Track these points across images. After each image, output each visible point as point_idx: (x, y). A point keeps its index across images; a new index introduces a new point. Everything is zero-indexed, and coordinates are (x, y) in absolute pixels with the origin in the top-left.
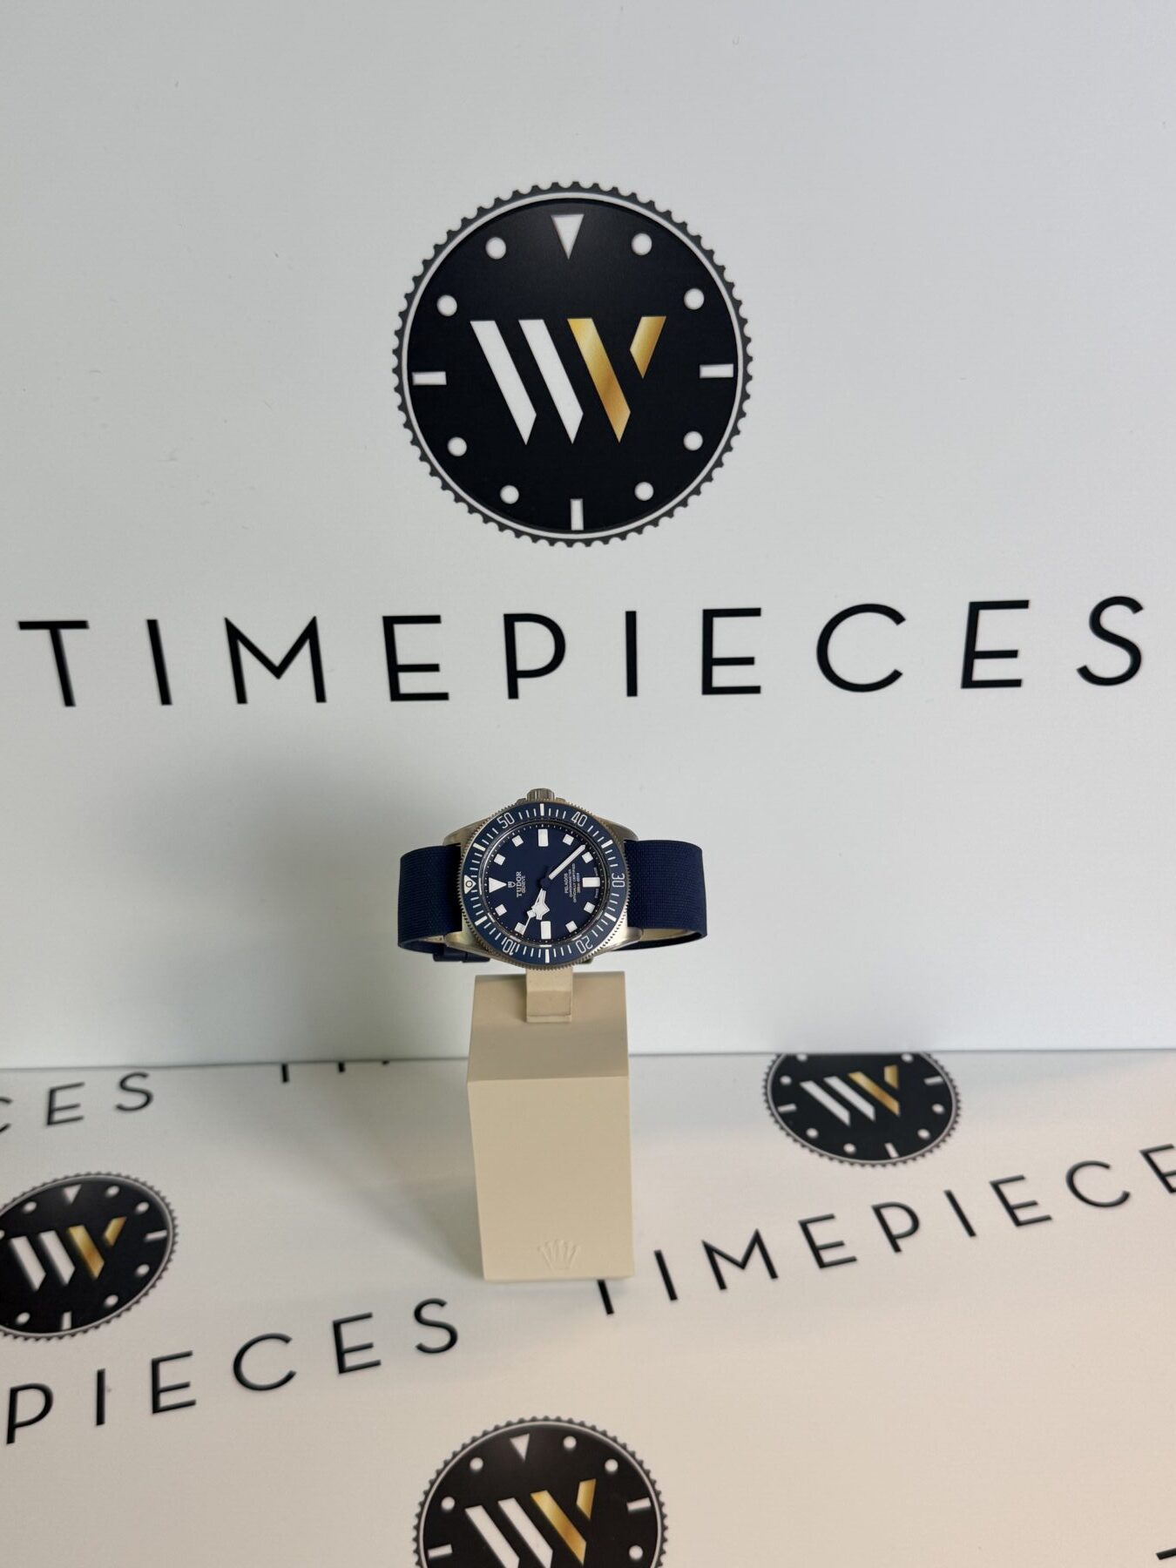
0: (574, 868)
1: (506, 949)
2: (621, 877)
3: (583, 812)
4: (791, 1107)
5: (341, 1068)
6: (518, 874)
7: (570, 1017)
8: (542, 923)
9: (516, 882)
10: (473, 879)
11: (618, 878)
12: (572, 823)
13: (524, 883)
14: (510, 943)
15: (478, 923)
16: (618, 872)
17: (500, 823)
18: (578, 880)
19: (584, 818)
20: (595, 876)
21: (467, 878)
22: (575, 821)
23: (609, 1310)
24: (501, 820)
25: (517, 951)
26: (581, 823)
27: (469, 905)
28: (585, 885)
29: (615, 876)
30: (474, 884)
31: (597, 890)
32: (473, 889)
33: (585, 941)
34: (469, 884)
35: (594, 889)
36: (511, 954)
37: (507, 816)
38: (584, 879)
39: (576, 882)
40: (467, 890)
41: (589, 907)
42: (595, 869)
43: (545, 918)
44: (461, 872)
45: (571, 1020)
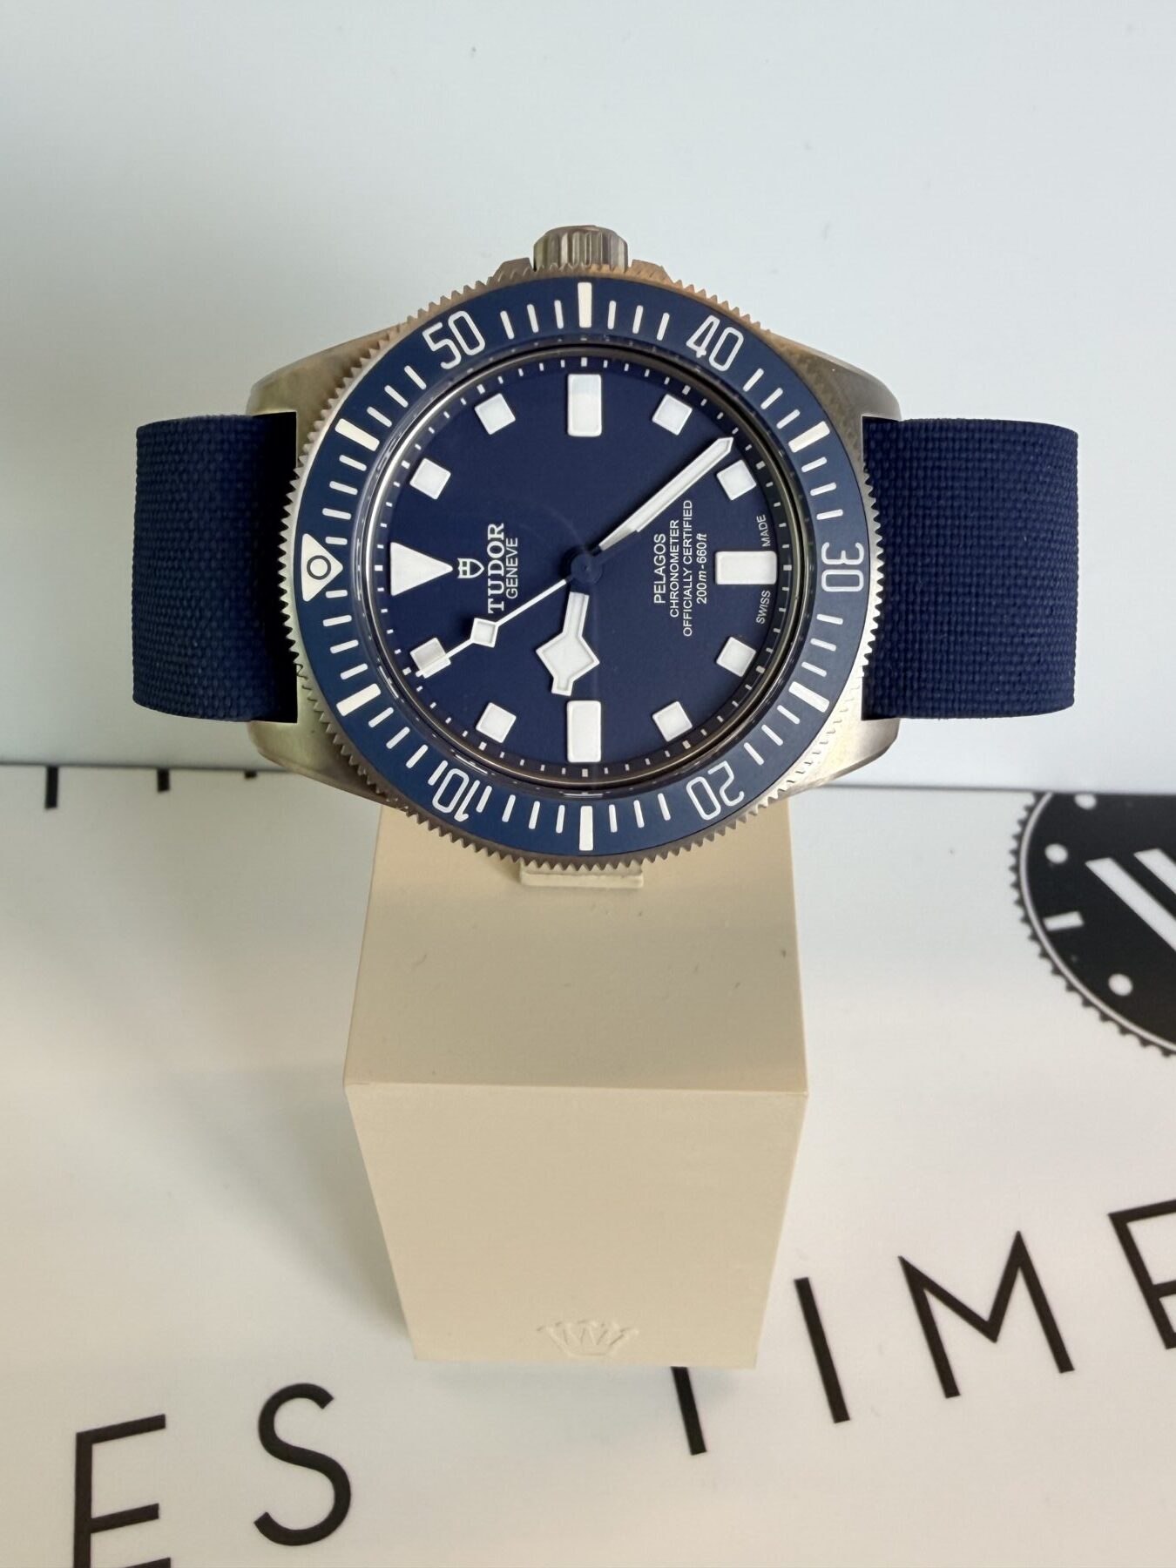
0: (688, 515)
1: (445, 801)
2: (853, 554)
3: (727, 319)
4: (1072, 920)
5: (163, 783)
6: (495, 533)
7: (641, 878)
8: (572, 707)
9: (486, 560)
10: (331, 548)
11: (844, 560)
12: (690, 357)
13: (513, 566)
14: (456, 781)
15: (347, 707)
16: (845, 539)
17: (434, 347)
18: (702, 559)
19: (731, 340)
20: (758, 547)
21: (310, 546)
22: (701, 352)
23: (697, 1444)
24: (436, 337)
25: (480, 808)
26: (721, 359)
27: (318, 640)
28: (722, 579)
29: (833, 554)
30: (337, 568)
31: (766, 594)
32: (331, 587)
33: (717, 781)
34: (319, 568)
35: (757, 589)
36: (461, 816)
37: (461, 323)
38: (722, 557)
39: (695, 567)
40: (310, 590)
41: (735, 656)
42: (761, 520)
43: (583, 689)
44: (292, 522)
45: (641, 885)
